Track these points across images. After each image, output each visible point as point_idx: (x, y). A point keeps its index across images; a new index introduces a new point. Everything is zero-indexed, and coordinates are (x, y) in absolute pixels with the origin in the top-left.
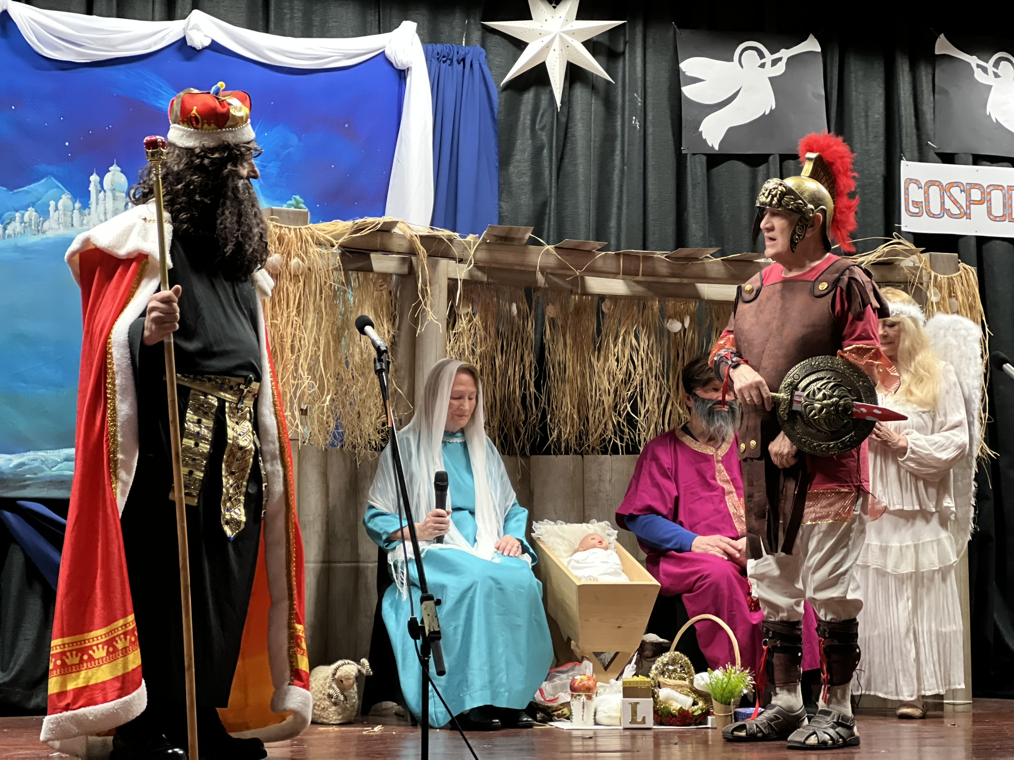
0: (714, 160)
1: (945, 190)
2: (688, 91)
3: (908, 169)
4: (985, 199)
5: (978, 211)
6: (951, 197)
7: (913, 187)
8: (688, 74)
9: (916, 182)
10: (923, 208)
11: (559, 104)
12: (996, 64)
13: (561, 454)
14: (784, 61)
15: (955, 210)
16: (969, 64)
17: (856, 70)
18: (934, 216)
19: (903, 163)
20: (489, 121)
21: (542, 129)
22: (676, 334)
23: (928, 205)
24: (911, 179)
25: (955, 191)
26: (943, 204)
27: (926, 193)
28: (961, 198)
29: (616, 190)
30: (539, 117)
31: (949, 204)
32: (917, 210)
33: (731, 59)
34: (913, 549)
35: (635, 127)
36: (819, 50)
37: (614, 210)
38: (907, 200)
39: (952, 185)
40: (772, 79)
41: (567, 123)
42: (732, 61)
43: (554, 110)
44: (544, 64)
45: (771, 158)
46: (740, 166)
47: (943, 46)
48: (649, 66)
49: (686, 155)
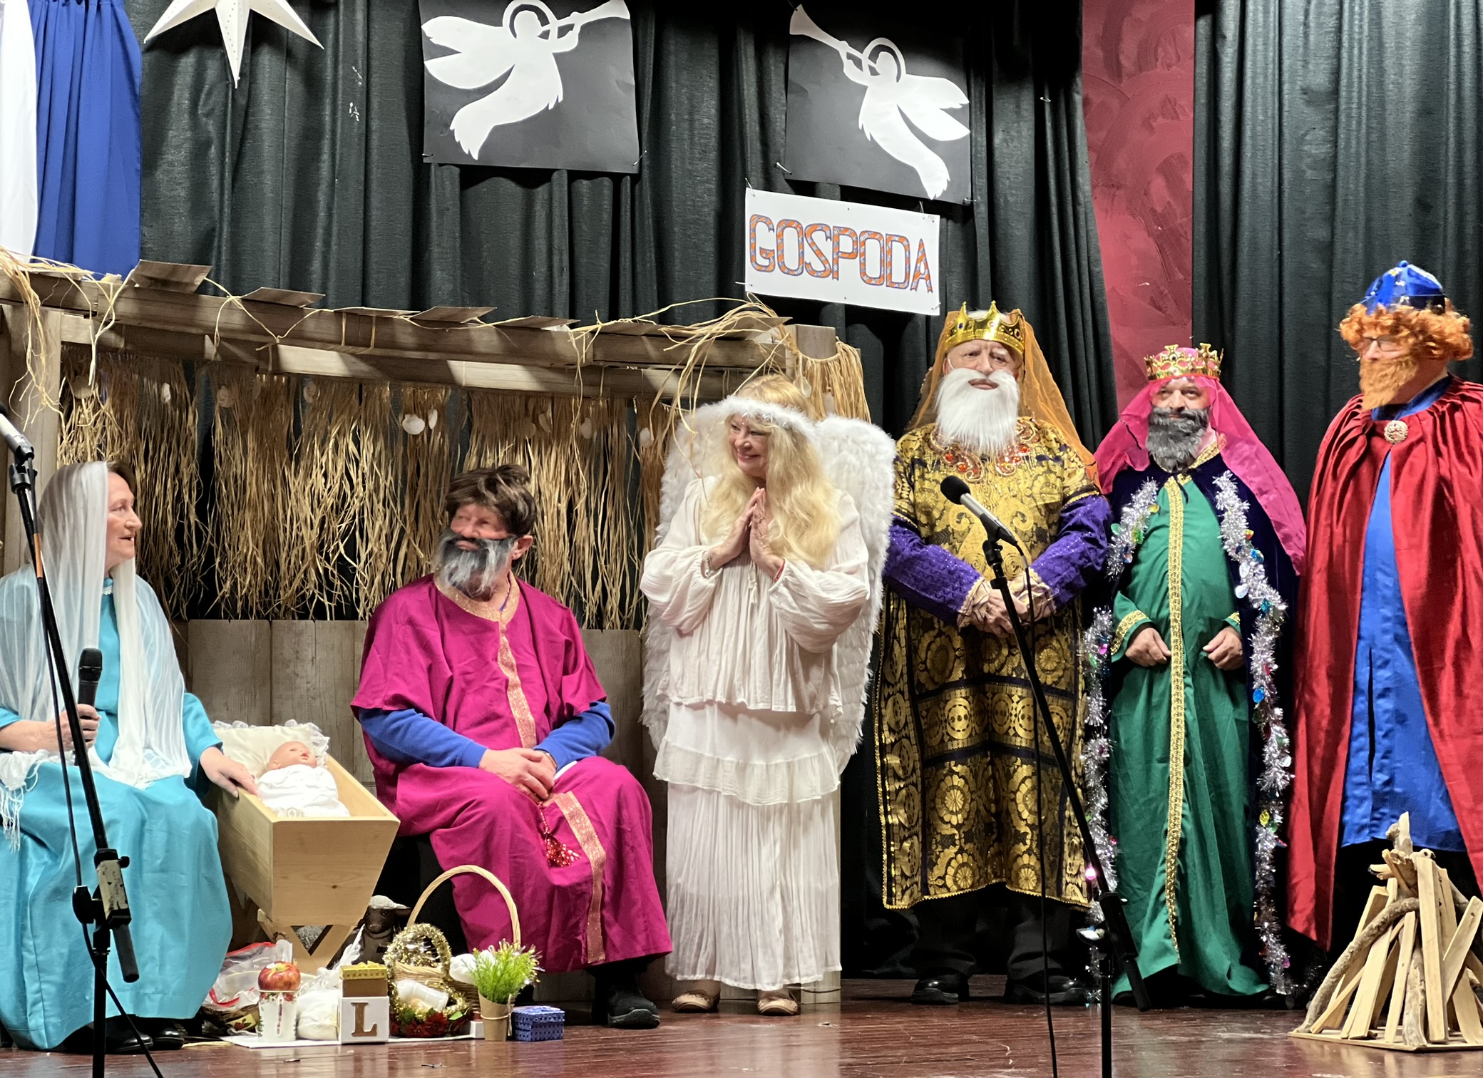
0: (472, 174)
1: (805, 234)
2: (434, 67)
3: (757, 201)
4: (858, 253)
5: (849, 268)
6: (812, 244)
7: (761, 227)
8: (433, 41)
9: (767, 221)
10: (775, 259)
11: (236, 77)
12: (874, 56)
13: (236, 618)
14: (577, 29)
15: (818, 266)
16: (837, 52)
17: (677, 52)
18: (790, 272)
19: (749, 192)
20: (127, 96)
21: (207, 115)
22: (415, 437)
23: (781, 257)
24: (759, 217)
25: (819, 237)
26: (801, 255)
27: (780, 236)
28: (827, 248)
29: (322, 214)
30: (203, 96)
31: (810, 256)
32: (766, 263)
33: (498, 23)
34: (784, 770)
35: (354, 118)
36: (628, 17)
37: (319, 244)
38: (753, 247)
39: (814, 227)
40: (559, 58)
41: (248, 106)
42: (500, 24)
43: (227, 86)
44: (213, 11)
45: (555, 175)
46: (508, 186)
47: (801, 23)
48: (376, 26)
49: (429, 164)
